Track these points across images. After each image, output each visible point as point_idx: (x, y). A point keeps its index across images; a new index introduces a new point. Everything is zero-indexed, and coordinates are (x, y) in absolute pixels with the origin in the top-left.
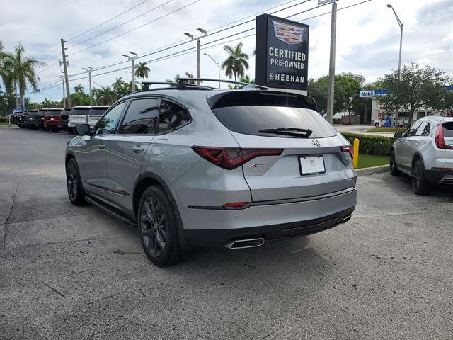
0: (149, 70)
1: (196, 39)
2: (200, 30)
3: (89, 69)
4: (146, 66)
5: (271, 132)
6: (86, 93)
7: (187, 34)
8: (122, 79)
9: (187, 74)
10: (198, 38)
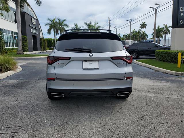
0: (146, 25)
1: (155, 9)
2: (156, 4)
3: (116, 27)
4: (145, 23)
5: (71, 50)
6: (121, 37)
7: (150, 7)
8: (135, 30)
9: (164, 25)
10: (156, 8)
